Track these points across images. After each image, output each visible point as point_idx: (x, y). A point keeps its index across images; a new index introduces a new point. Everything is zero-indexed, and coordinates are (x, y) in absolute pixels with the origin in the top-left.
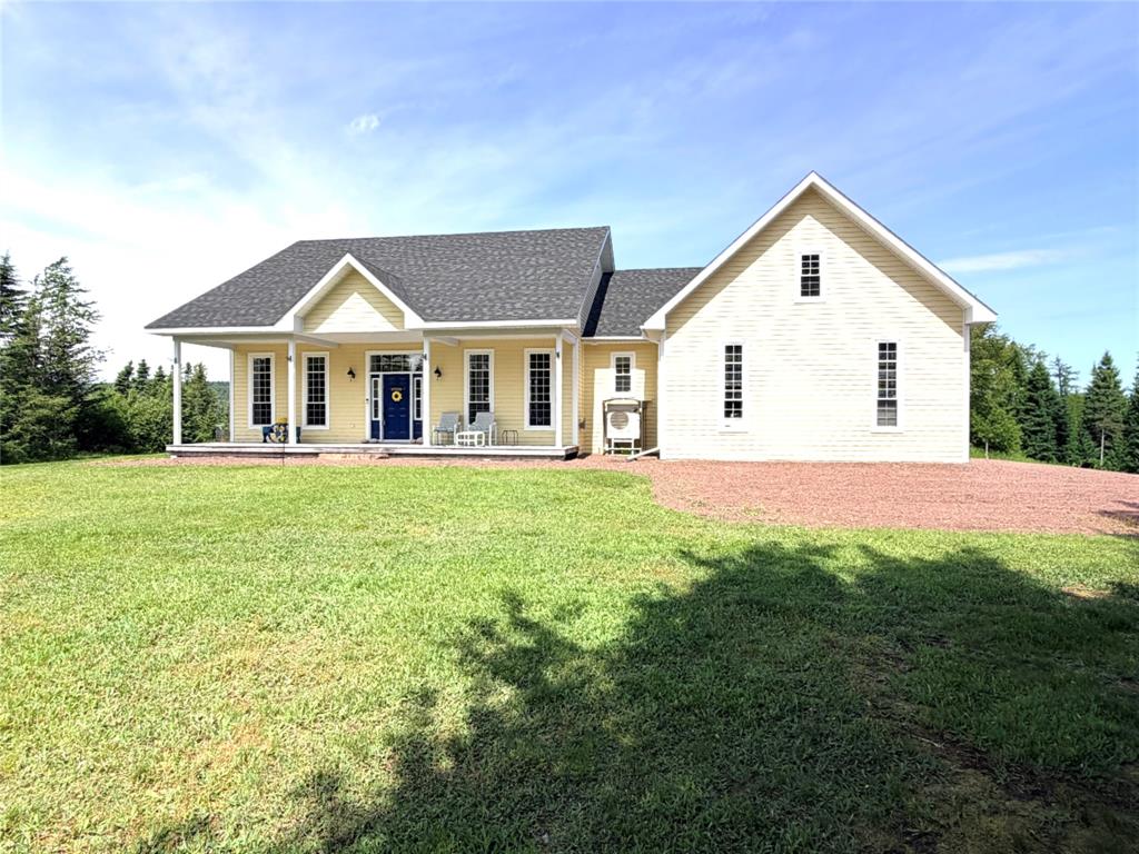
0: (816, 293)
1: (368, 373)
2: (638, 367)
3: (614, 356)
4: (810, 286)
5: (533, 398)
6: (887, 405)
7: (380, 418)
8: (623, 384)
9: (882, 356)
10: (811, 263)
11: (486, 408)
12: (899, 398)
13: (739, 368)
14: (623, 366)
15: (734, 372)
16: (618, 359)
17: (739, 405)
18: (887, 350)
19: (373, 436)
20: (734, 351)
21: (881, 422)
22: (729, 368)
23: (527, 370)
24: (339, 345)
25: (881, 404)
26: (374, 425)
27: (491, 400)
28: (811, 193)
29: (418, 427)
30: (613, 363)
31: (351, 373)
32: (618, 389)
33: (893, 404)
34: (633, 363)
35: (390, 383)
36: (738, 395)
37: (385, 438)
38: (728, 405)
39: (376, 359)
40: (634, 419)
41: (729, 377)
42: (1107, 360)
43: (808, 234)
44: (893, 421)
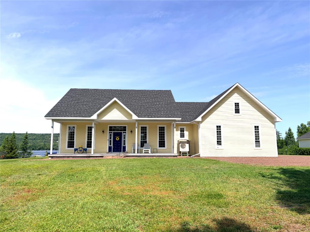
0: (239, 113)
1: (108, 131)
2: (187, 131)
3: (180, 127)
4: (237, 111)
5: (160, 139)
6: (257, 142)
7: (112, 145)
9: (255, 129)
10: (237, 105)
11: (146, 142)
12: (260, 140)
13: (220, 132)
14: (182, 131)
16: (181, 129)
17: (220, 142)
18: (257, 128)
19: (109, 151)
20: (219, 127)
21: (256, 146)
22: (217, 132)
23: (158, 131)
24: (99, 123)
25: (256, 141)
26: (110, 148)
27: (147, 140)
28: (237, 87)
29: (124, 148)
30: (180, 129)
31: (103, 131)
32: (181, 137)
33: (259, 142)
34: (185, 129)
35: (115, 135)
36: (220, 139)
37: (113, 152)
38: (218, 142)
39: (110, 127)
40: (187, 145)
41: (218, 134)
43: (236, 98)
44: (259, 146)
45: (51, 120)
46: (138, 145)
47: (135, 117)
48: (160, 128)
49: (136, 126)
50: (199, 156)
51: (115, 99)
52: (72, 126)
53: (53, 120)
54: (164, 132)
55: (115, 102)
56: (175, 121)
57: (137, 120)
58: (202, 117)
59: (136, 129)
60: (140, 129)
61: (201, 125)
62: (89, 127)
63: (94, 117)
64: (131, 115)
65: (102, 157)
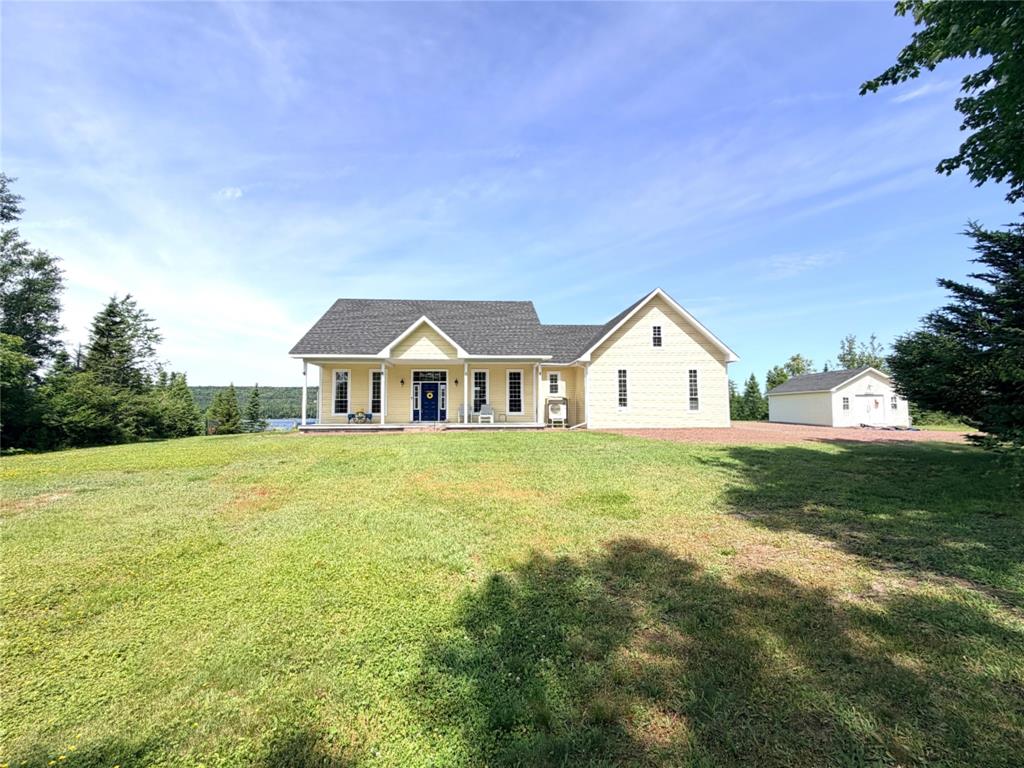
0: (660, 345)
1: (412, 382)
2: (562, 380)
3: (549, 374)
4: (657, 341)
5: (511, 397)
6: (694, 400)
7: (419, 408)
8: (554, 389)
9: (691, 376)
10: (657, 330)
11: (484, 402)
12: (698, 396)
13: (625, 381)
14: (554, 379)
15: (623, 385)
16: (551, 376)
17: (625, 400)
18: (693, 373)
19: (415, 419)
20: (622, 373)
21: (692, 408)
22: (620, 381)
23: (508, 381)
24: (394, 365)
25: (691, 399)
26: (416, 413)
27: (487, 398)
28: (658, 296)
29: (443, 413)
30: (548, 377)
31: (402, 382)
32: (551, 392)
33: (696, 399)
34: (559, 377)
35: (425, 388)
36: (625, 395)
37: (423, 419)
38: (620, 400)
39: (416, 374)
40: (563, 408)
41: (620, 386)
42: (753, 378)
43: (656, 317)
44: (696, 408)
45: (302, 360)
46: (470, 409)
47: (462, 354)
48: (511, 374)
49: (466, 370)
50: (585, 427)
51: (424, 318)
52: (341, 371)
53: (306, 360)
54: (519, 383)
55: (424, 324)
56: (540, 361)
57: (467, 360)
58: (592, 354)
59: (466, 377)
60: (473, 376)
61: (590, 369)
62: (374, 374)
63: (385, 353)
64: (455, 350)
65: (402, 429)
